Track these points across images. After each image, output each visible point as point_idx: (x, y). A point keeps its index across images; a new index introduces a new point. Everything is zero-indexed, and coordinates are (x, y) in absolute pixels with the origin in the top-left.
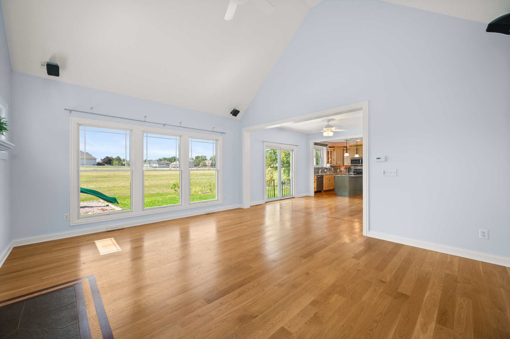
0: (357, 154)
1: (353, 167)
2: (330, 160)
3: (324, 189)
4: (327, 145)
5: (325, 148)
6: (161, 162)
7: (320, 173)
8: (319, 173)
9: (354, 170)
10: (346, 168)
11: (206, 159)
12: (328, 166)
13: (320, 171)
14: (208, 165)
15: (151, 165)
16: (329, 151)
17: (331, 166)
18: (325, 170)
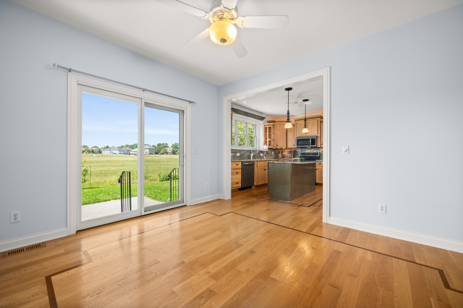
0: (305, 127)
1: (299, 151)
2: (268, 139)
3: (255, 184)
4: (264, 118)
5: (261, 122)
6: (123, 149)
7: (252, 158)
8: (250, 159)
9: (302, 154)
10: (290, 152)
11: (168, 147)
12: (265, 148)
13: (252, 155)
14: (169, 152)
15: (112, 151)
16: (267, 127)
17: (269, 148)
18: (261, 155)
